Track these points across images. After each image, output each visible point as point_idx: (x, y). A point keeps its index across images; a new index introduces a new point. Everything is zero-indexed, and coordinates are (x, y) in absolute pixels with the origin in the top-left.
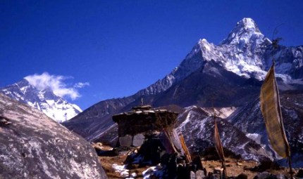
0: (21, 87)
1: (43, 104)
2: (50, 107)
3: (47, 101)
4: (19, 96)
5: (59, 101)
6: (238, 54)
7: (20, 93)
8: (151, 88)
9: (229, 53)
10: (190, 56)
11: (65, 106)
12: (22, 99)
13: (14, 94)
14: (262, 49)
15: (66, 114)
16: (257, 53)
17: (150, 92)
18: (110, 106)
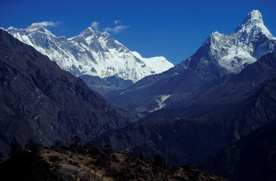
0: (86, 38)
1: (106, 53)
2: (112, 56)
3: (109, 50)
4: (85, 47)
5: (120, 49)
6: (240, 41)
7: (86, 44)
8: (177, 67)
9: (235, 40)
10: (205, 45)
11: (126, 54)
12: (88, 49)
13: (81, 45)
14: (256, 38)
15: (127, 63)
16: (252, 42)
17: (176, 69)
18: (150, 79)
